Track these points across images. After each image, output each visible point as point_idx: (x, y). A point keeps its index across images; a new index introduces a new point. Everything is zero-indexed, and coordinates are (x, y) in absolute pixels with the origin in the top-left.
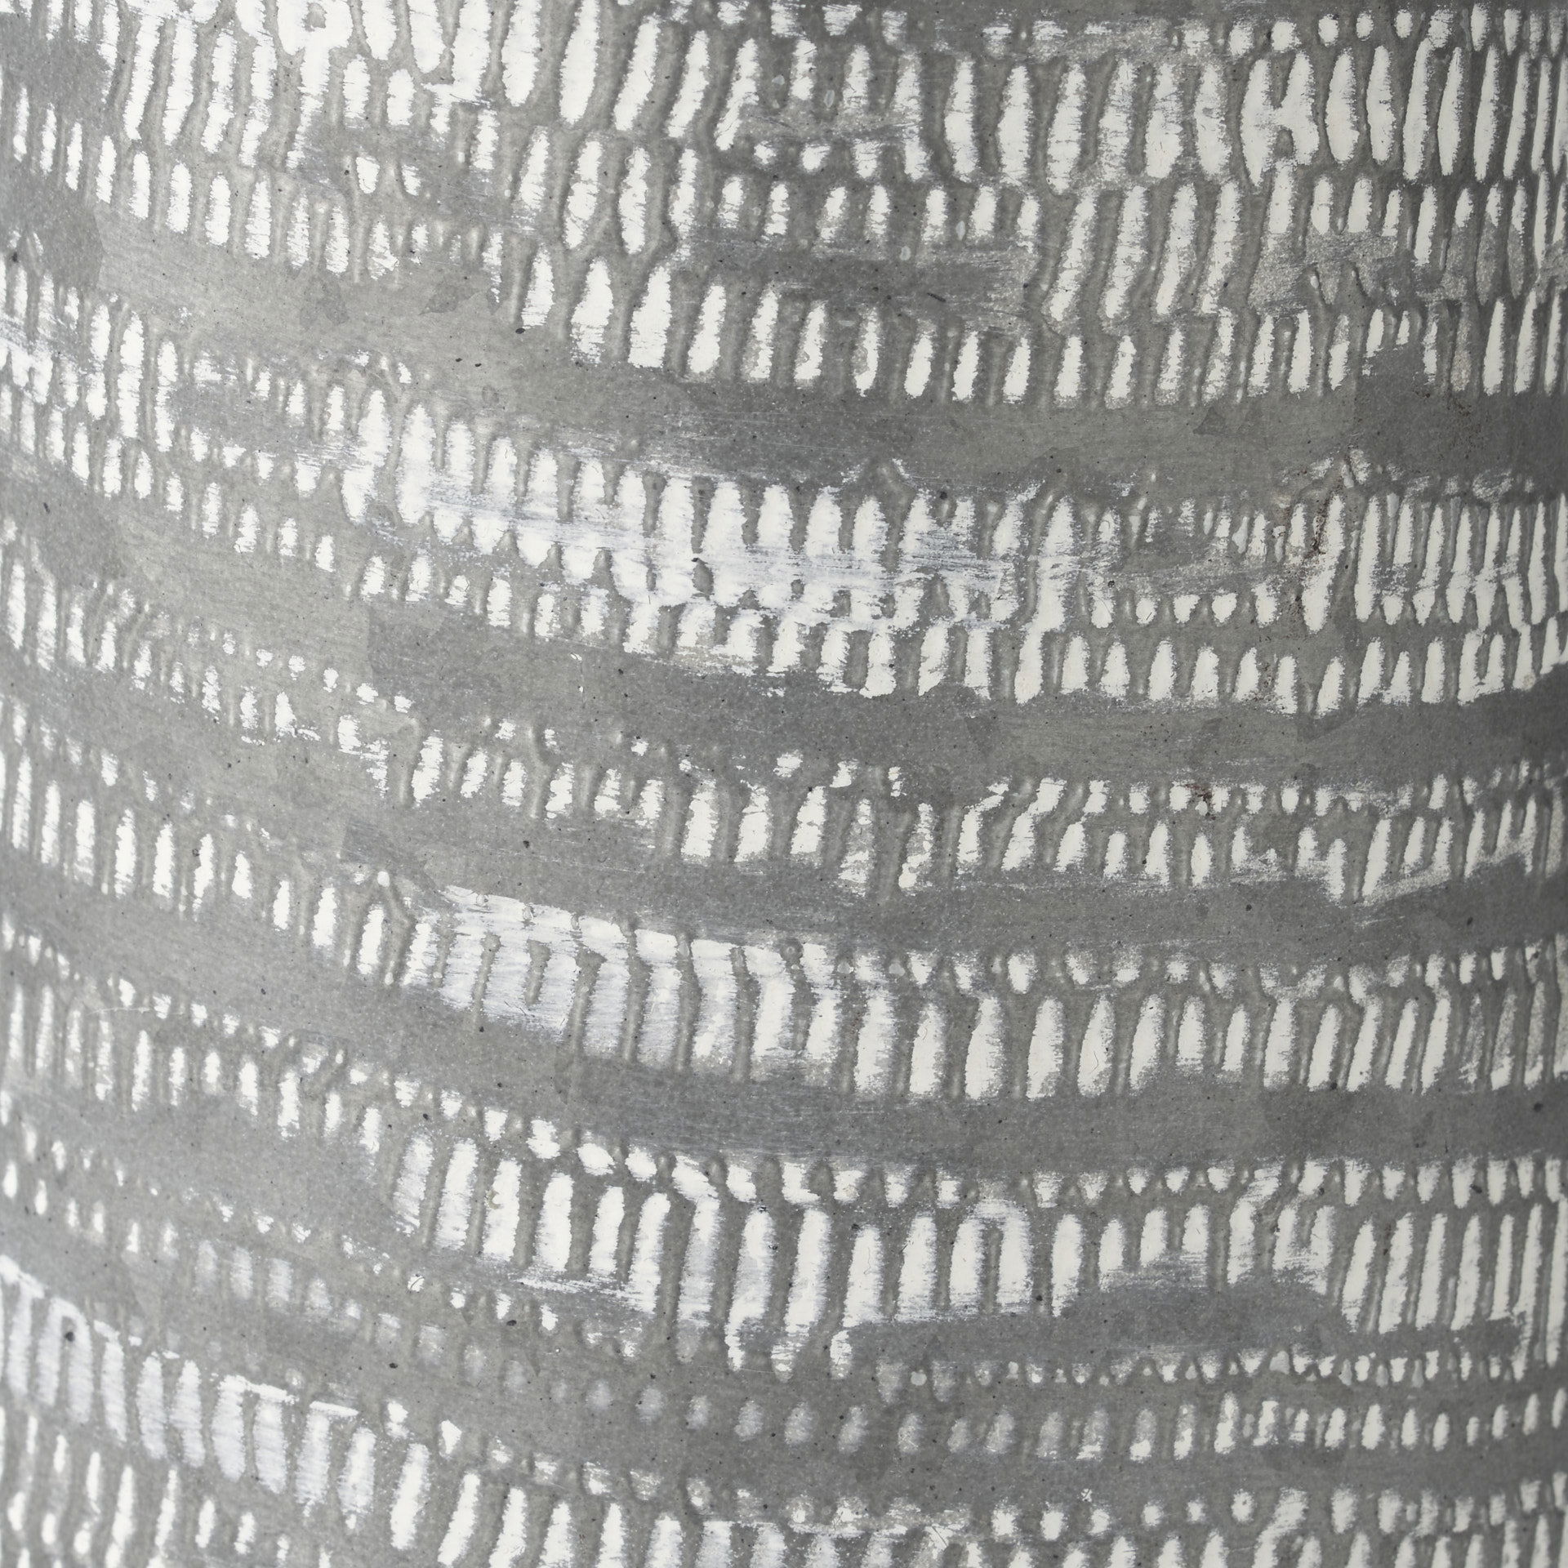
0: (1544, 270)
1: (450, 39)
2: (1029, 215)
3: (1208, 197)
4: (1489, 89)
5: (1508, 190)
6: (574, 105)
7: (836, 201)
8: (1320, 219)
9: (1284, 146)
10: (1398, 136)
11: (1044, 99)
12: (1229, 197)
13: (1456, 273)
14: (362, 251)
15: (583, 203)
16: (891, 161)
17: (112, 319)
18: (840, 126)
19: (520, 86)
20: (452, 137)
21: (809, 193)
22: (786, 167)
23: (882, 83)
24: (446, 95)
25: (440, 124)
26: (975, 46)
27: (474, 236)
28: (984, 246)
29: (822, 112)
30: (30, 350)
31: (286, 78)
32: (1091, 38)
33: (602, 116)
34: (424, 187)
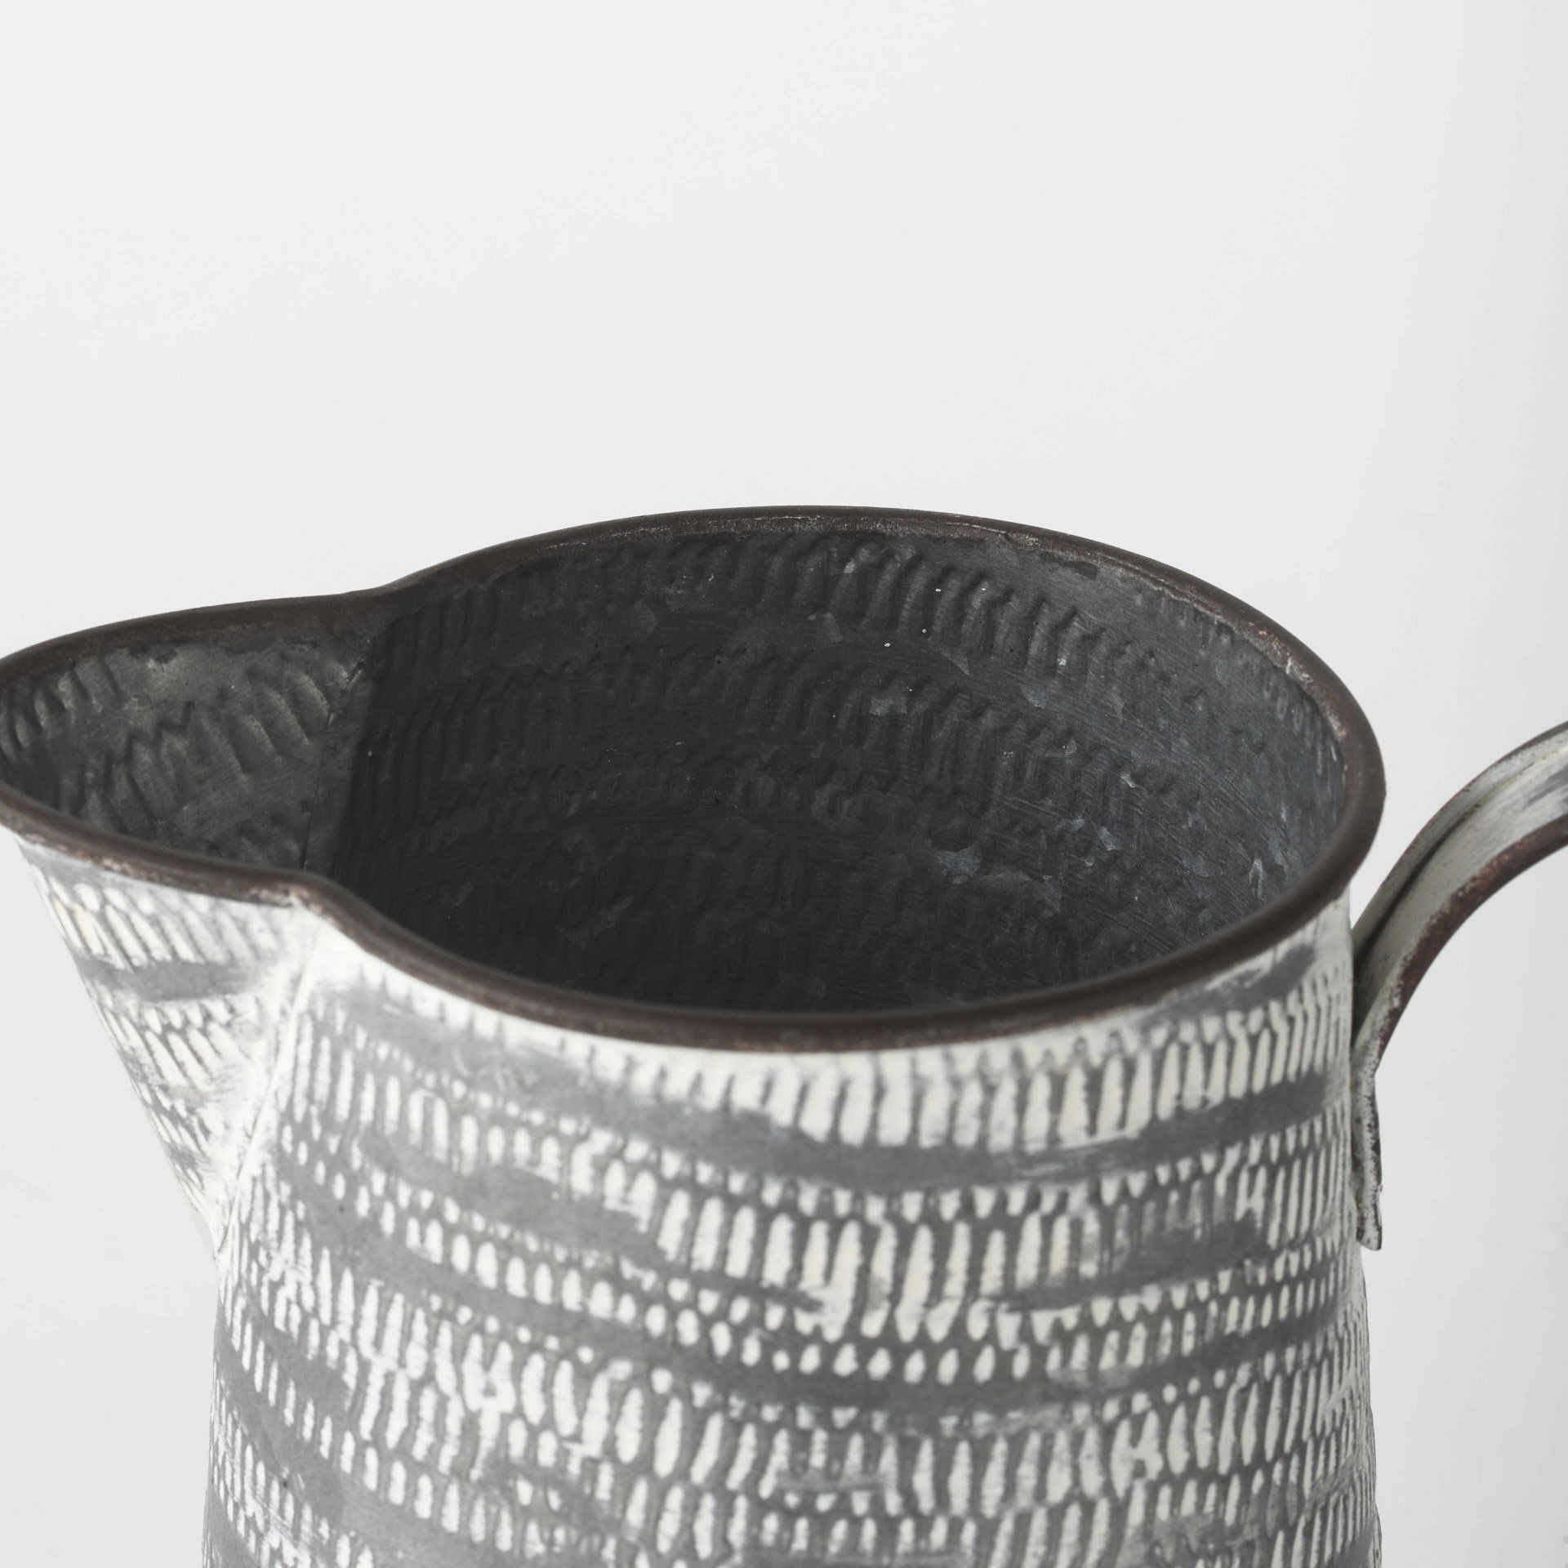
0: (1310, 1499)
1: (581, 1413)
2: (969, 1532)
3: (1088, 1508)
4: (1276, 1402)
5: (1287, 1460)
6: (665, 1463)
7: (840, 1530)
8: (1163, 1511)
9: (1139, 1470)
10: (1215, 1449)
11: (980, 1461)
12: (1103, 1510)
13: (1252, 1523)
14: (520, 1539)
15: (669, 1525)
16: (877, 1504)
17: (352, 1546)
18: (842, 1484)
19: (628, 1449)
20: (582, 1477)
21: (822, 1525)
22: (806, 1508)
23: (872, 1456)
24: (578, 1452)
25: (574, 1468)
26: (933, 1430)
27: (596, 1540)
28: (939, 1553)
29: (831, 1474)
30: (296, 1546)
31: (471, 1424)
32: (1011, 1421)
33: (682, 1472)
34: (563, 1505)
